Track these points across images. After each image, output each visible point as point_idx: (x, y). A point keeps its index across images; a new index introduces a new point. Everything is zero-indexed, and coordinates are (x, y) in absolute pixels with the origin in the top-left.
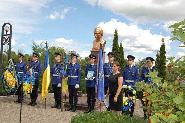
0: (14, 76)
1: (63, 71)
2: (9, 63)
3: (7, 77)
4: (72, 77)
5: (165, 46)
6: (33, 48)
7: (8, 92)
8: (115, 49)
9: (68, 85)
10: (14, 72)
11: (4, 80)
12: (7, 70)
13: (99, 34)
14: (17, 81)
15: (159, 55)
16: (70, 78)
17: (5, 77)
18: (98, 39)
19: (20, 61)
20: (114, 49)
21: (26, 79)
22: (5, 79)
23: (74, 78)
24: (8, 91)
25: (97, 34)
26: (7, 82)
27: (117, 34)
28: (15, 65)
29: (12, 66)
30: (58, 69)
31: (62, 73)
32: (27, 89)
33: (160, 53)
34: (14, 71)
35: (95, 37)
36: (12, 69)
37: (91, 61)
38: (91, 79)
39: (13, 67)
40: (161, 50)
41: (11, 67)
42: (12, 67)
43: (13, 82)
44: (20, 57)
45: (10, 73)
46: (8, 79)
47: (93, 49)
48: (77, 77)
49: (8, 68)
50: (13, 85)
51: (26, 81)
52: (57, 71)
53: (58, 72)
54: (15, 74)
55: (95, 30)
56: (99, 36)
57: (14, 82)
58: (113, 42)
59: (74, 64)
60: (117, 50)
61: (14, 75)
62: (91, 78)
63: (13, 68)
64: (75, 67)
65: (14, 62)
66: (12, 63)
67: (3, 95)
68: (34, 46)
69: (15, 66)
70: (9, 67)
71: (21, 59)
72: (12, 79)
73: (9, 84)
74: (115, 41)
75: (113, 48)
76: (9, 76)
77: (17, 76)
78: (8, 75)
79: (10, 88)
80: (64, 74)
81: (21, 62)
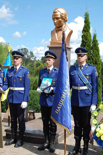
4: (16, 89)
8: (86, 44)
13: (60, 19)
18: (59, 27)
20: (84, 43)
25: (57, 18)
27: (88, 19)
35: (54, 23)
37: (48, 62)
38: (46, 91)
47: (51, 43)
55: (54, 12)
56: (60, 22)
58: (83, 32)
60: (89, 45)
62: (46, 89)
74: (85, 31)
75: (83, 41)
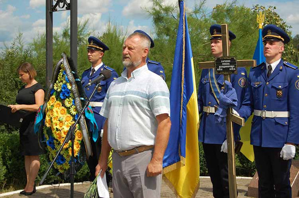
0: (73, 116)
1: (230, 92)
2: (59, 71)
3: (54, 121)
4: (269, 115)
6: (154, 14)
7: (61, 171)
9: (254, 147)
10: (74, 102)
11: (45, 132)
12: (54, 96)
14: (85, 132)
16: (261, 118)
17: (47, 118)
19: (94, 63)
22: (48, 125)
23: (276, 122)
24: (59, 167)
26: (55, 136)
28: (75, 76)
29: (68, 81)
31: (229, 101)
34: (74, 99)
36: (69, 92)
39: (71, 84)
41: (65, 87)
42: (68, 84)
44: (92, 51)
45: (64, 105)
46: (58, 127)
48: (284, 114)
49: (55, 88)
52: (217, 93)
54: (76, 109)
59: (274, 65)
61: (74, 113)
63: (69, 87)
64: (279, 78)
65: (72, 68)
66: (68, 71)
67: (50, 179)
68: (157, 8)
69: (77, 83)
70: (58, 87)
71: (96, 55)
73: (60, 143)
76: (60, 115)
77: (84, 115)
78: (55, 114)
79: (65, 156)
80: (236, 104)
81: (96, 68)
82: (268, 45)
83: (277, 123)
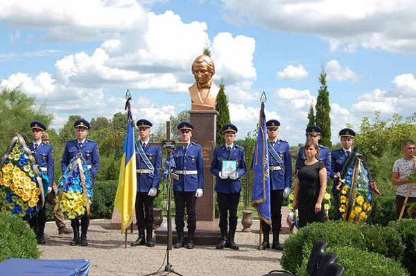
0: (32, 178)
2: (14, 145)
3: (15, 182)
5: (328, 94)
10: (32, 169)
12: (10, 164)
13: (207, 73)
14: (42, 188)
15: (315, 114)
16: (183, 175)
19: (38, 140)
21: (70, 184)
25: (203, 71)
26: (16, 193)
29: (26, 153)
30: (148, 156)
32: (76, 207)
33: (318, 110)
34: (32, 166)
36: (26, 160)
37: (230, 138)
38: (233, 177)
39: (28, 155)
40: (319, 103)
41: (22, 157)
42: (25, 155)
43: (32, 193)
45: (22, 170)
46: (20, 186)
49: (10, 158)
50: (33, 200)
51: (70, 188)
52: (146, 161)
53: (149, 165)
54: (34, 173)
56: (206, 76)
57: (34, 193)
61: (32, 176)
62: (231, 174)
63: (27, 157)
64: (192, 152)
66: (25, 146)
70: (14, 157)
71: (39, 134)
72: (29, 185)
73: (21, 198)
76: (20, 178)
77: (41, 177)
78: (15, 177)
79: (23, 207)
81: (38, 144)
82: (185, 134)
83: (192, 178)
